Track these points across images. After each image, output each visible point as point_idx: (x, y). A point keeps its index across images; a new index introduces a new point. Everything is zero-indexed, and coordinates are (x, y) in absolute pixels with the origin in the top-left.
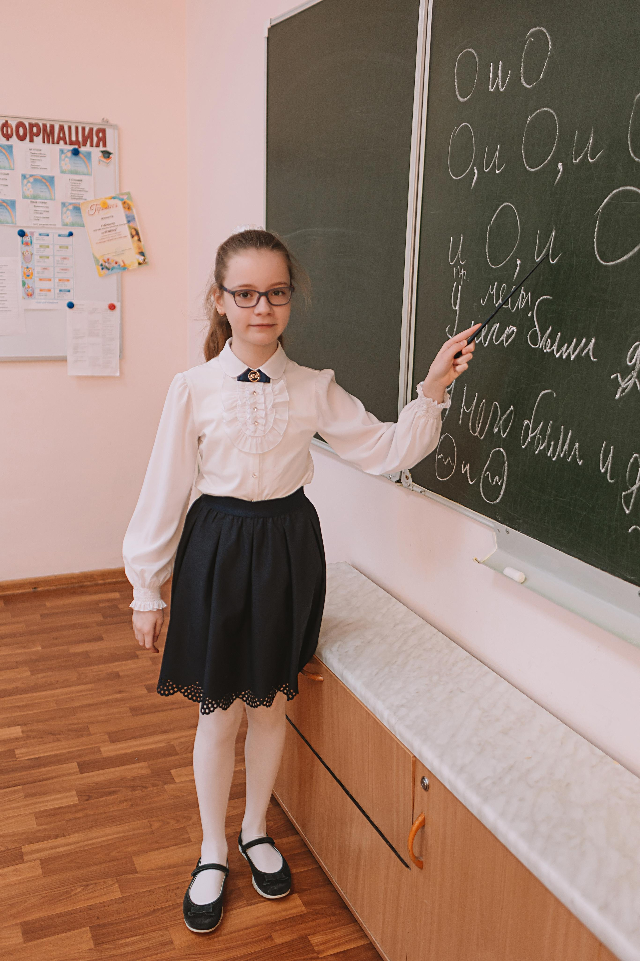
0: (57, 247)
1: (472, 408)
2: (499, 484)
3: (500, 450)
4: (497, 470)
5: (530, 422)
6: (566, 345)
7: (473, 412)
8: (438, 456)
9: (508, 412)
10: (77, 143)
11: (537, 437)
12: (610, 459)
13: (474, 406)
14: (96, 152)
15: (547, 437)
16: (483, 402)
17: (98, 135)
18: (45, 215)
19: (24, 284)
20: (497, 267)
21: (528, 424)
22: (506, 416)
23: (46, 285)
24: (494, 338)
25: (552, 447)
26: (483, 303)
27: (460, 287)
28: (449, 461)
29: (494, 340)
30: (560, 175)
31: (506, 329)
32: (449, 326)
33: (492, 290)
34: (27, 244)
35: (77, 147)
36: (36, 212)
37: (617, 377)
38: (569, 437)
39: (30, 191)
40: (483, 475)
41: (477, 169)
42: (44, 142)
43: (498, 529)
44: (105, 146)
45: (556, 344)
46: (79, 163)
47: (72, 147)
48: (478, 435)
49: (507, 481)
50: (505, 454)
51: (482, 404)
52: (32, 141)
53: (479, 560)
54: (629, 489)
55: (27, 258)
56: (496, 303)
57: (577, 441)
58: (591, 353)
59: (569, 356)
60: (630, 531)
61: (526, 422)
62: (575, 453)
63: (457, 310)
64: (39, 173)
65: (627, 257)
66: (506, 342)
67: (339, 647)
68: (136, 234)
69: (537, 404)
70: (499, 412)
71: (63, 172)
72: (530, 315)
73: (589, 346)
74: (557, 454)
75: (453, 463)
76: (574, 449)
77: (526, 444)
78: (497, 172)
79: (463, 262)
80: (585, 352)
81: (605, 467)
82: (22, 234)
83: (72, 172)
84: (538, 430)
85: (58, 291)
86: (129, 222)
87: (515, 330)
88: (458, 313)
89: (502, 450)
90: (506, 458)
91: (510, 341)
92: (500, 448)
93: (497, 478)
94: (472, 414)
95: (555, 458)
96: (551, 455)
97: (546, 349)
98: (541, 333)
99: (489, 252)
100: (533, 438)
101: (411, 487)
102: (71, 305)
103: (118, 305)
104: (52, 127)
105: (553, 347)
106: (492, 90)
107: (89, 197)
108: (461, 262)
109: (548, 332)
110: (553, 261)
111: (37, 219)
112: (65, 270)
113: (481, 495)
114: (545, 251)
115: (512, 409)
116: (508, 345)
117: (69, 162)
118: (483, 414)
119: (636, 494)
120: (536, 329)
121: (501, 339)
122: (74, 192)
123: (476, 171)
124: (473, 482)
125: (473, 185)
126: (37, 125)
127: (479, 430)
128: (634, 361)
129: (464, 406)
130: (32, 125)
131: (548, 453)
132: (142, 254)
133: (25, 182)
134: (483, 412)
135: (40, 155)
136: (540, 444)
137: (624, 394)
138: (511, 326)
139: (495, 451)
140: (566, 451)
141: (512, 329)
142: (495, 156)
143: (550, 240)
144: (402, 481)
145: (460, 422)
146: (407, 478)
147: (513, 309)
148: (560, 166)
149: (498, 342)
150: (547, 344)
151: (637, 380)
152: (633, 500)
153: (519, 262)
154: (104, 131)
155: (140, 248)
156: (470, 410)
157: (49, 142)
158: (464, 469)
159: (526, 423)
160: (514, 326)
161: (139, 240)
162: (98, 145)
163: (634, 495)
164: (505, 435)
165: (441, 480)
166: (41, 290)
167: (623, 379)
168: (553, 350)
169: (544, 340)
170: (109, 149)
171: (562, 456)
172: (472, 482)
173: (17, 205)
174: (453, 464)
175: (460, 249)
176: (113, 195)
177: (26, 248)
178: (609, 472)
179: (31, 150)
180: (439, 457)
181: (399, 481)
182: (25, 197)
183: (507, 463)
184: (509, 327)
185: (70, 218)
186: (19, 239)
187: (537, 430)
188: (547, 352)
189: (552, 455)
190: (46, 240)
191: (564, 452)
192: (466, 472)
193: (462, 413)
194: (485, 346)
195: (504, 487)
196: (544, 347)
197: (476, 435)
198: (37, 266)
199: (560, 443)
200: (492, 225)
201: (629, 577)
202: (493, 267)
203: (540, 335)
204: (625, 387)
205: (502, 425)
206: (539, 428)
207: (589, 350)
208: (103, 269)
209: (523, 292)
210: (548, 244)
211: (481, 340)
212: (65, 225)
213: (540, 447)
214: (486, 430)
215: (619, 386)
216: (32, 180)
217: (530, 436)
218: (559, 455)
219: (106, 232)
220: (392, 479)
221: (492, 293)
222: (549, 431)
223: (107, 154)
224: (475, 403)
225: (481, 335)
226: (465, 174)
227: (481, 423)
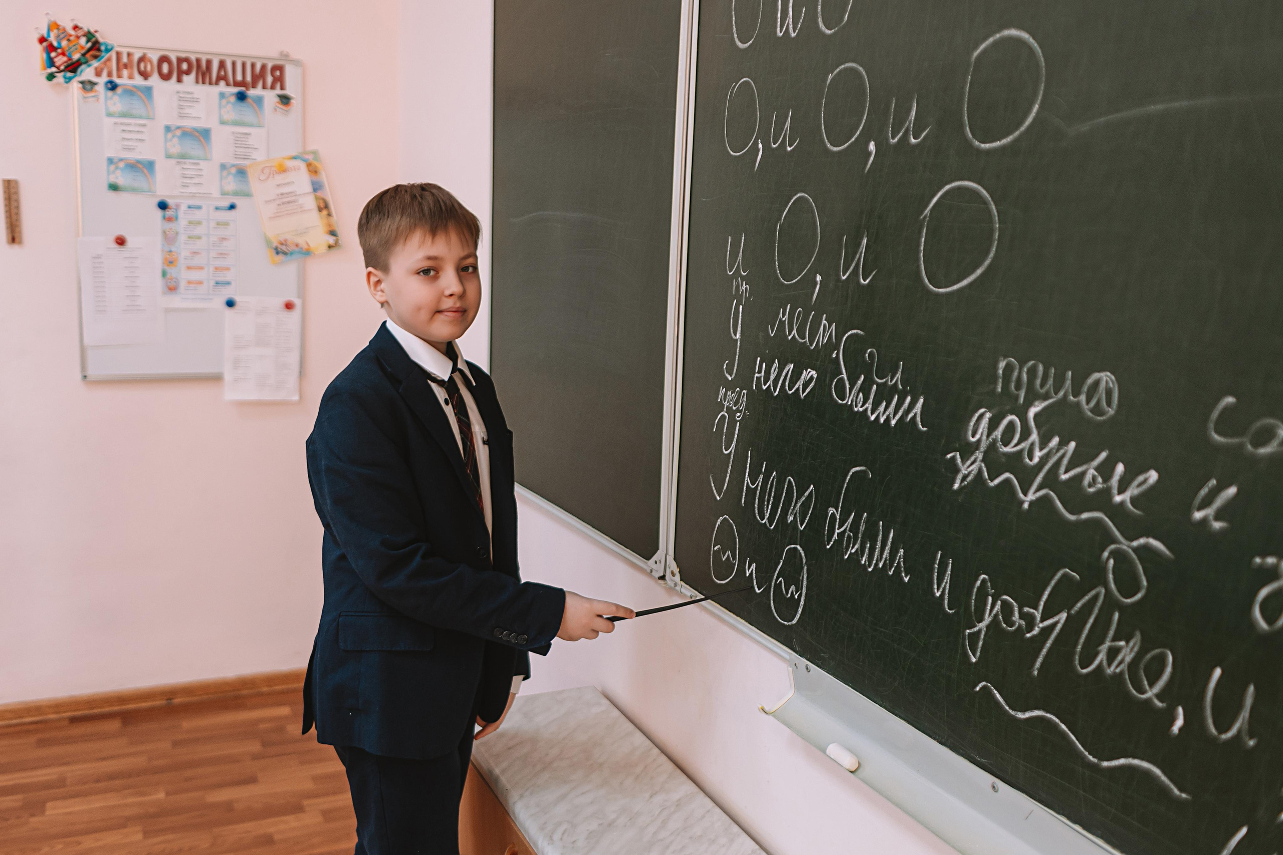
0: (213, 224)
1: (759, 482)
2: (796, 597)
3: (796, 549)
4: (792, 578)
5: (837, 512)
6: (884, 403)
7: (759, 488)
8: (714, 547)
9: (807, 494)
10: (243, 84)
11: (846, 534)
12: (947, 578)
13: (761, 480)
14: (270, 97)
15: (860, 536)
16: (773, 475)
17: (272, 75)
18: (196, 181)
19: (164, 274)
20: (790, 283)
21: (833, 514)
22: (803, 499)
23: (195, 275)
24: (787, 384)
25: (867, 551)
26: (772, 333)
27: (741, 307)
28: (728, 556)
29: (787, 387)
30: (872, 158)
31: (802, 373)
32: (727, 362)
33: (783, 316)
34: (170, 219)
35: (243, 89)
36: (184, 177)
37: (954, 458)
38: (890, 540)
39: (175, 147)
40: (774, 581)
41: (761, 142)
42: (197, 82)
43: (795, 664)
44: (282, 88)
45: (871, 400)
46: (246, 112)
47: (236, 90)
48: (767, 523)
49: (806, 594)
50: (803, 554)
51: (772, 478)
52: (179, 80)
53: (767, 709)
54: (975, 626)
55: (169, 238)
56: (789, 335)
57: (901, 546)
58: (918, 419)
59: (888, 420)
60: (978, 689)
61: (831, 510)
62: (899, 563)
63: (737, 339)
64: (189, 124)
65: (965, 282)
66: (803, 392)
67: (563, 834)
68: (324, 207)
69: (846, 485)
70: (795, 491)
71: (223, 122)
72: (834, 356)
73: (916, 408)
74: (874, 562)
75: (733, 560)
76: (898, 558)
77: (832, 543)
78: (789, 149)
79: (744, 273)
80: (910, 416)
81: (941, 590)
82: (163, 206)
83: (236, 123)
84: (848, 525)
85: (212, 283)
86: (315, 190)
87: (815, 376)
88: (739, 343)
89: (799, 547)
90: (804, 560)
91: (808, 390)
92: (797, 545)
93: (793, 588)
94: (758, 491)
95: (872, 567)
96: (865, 562)
97: (856, 407)
98: (850, 384)
99: (778, 260)
100: (841, 535)
101: (678, 588)
102: (230, 304)
103: (297, 302)
104: (209, 63)
105: (867, 405)
106: (781, 35)
107: (259, 156)
108: (742, 273)
109: (860, 382)
110: (864, 281)
111: (185, 186)
112: (222, 255)
113: (772, 611)
114: (854, 265)
115: (812, 489)
116: (805, 396)
117: (231, 110)
118: (773, 495)
119: (985, 635)
120: (842, 379)
121: (797, 386)
122: (238, 150)
123: (760, 146)
124: (761, 590)
125: (757, 164)
126: (186, 60)
127: (768, 515)
128: (978, 436)
129: (747, 479)
130: (180, 60)
131: (862, 560)
132: (333, 233)
133: (170, 135)
134: (773, 490)
135: (189, 99)
136: (851, 545)
137: (966, 483)
138: (809, 370)
139: (790, 549)
140: (886, 560)
141: (810, 374)
142: (786, 126)
143: (860, 250)
144: (667, 578)
145: (743, 501)
146: (673, 574)
147: (811, 345)
148: (872, 146)
149: (793, 391)
150: (858, 400)
151: (983, 465)
152: (981, 643)
153: (819, 278)
154: (280, 68)
155: (330, 225)
156: (755, 485)
157: (204, 83)
158: (748, 571)
159: (832, 512)
160: (813, 370)
161: (329, 215)
162: (273, 87)
163: (982, 636)
164: (803, 527)
165: (719, 582)
166: (189, 282)
167: (964, 460)
168: (867, 409)
169: (854, 394)
170: (288, 92)
171: (881, 565)
172: (759, 590)
173: (158, 167)
174: (734, 562)
175: (741, 254)
176: (294, 154)
177: (168, 225)
178: (946, 597)
179: (178, 92)
180: (715, 549)
181: (663, 578)
182: (169, 156)
183: (806, 568)
184: (806, 371)
185: (231, 184)
186: (159, 213)
187: (846, 524)
188: (858, 411)
189: (867, 564)
190: (198, 215)
191: (883, 559)
192: (751, 574)
193: (745, 488)
194: (775, 394)
195: (802, 603)
196: (854, 403)
197: (763, 522)
198: (183, 249)
199: (879, 544)
200: (783, 223)
201: (979, 759)
202: (785, 282)
203: (848, 386)
204: (966, 472)
205: (799, 511)
206: (849, 521)
207: (916, 414)
208: (278, 253)
209: (824, 322)
210: (858, 256)
211: (769, 386)
212: (224, 193)
213: (850, 549)
214: (777, 517)
215: (957, 471)
216: (178, 133)
217: (837, 531)
218: (877, 564)
219: (283, 203)
220: (653, 573)
221: (784, 319)
222: (862, 528)
223: (285, 100)
224: (762, 476)
225: (769, 379)
226: (746, 149)
227: (770, 506)
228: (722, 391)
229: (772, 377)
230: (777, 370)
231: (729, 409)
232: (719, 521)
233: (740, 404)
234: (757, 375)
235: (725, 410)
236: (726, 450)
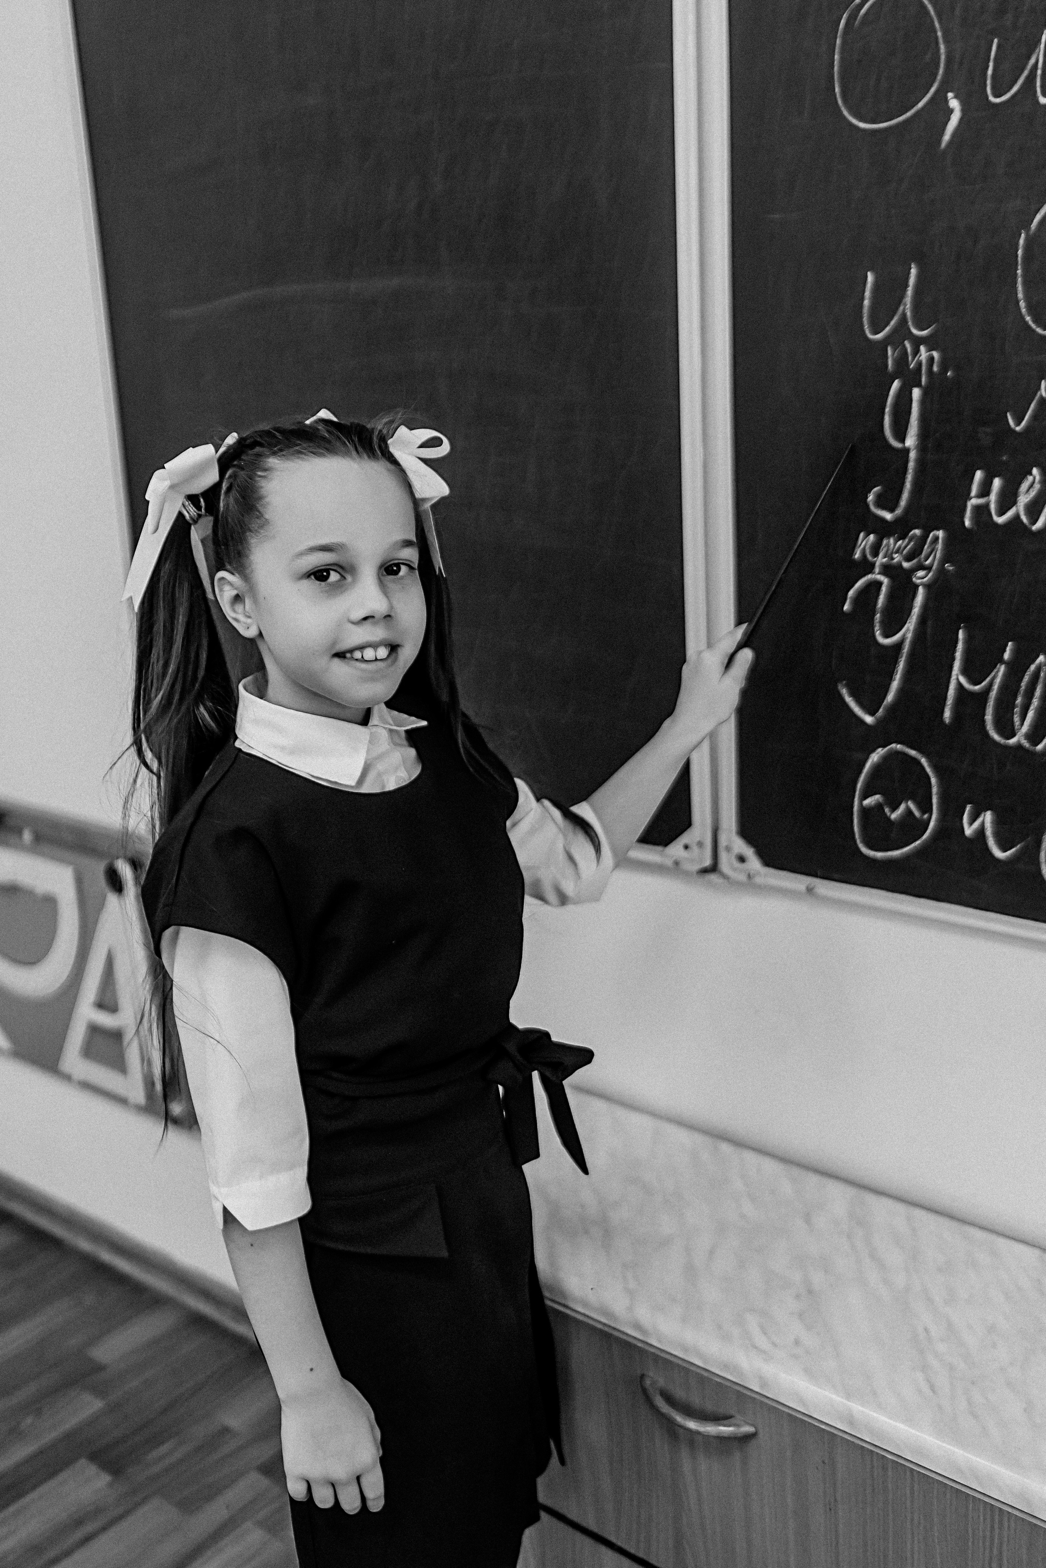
1: (994, 678)
7: (996, 687)
8: (863, 800)
13: (1002, 674)
16: (1038, 661)
27: (916, 393)
28: (908, 809)
32: (877, 491)
41: (956, 98)
48: (1021, 740)
51: (1031, 666)
63: (907, 451)
75: (924, 813)
78: (1044, 100)
79: (923, 330)
88: (913, 455)
99: (1027, 298)
108: (915, 333)
113: (1043, 880)
118: (1037, 691)
123: (953, 103)
124: (1009, 853)
125: (948, 135)
127: (1025, 728)
129: (957, 677)
134: (1039, 687)
142: (1033, 61)
144: (724, 867)
146: (740, 859)
156: (983, 684)
158: (970, 825)
165: (878, 854)
172: (1004, 853)
174: (926, 817)
175: (909, 301)
180: (867, 802)
181: (708, 870)
192: (979, 831)
193: (952, 692)
197: (1011, 742)
200: (1035, 234)
220: (686, 866)
224: (1002, 669)
225: (1014, 503)
226: (909, 114)
227: (1031, 714)
228: (865, 541)
229: (1023, 500)
230: (1037, 486)
231: (887, 570)
232: (875, 757)
233: (923, 555)
234: (974, 501)
235: (877, 570)
236: (887, 636)
